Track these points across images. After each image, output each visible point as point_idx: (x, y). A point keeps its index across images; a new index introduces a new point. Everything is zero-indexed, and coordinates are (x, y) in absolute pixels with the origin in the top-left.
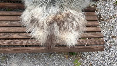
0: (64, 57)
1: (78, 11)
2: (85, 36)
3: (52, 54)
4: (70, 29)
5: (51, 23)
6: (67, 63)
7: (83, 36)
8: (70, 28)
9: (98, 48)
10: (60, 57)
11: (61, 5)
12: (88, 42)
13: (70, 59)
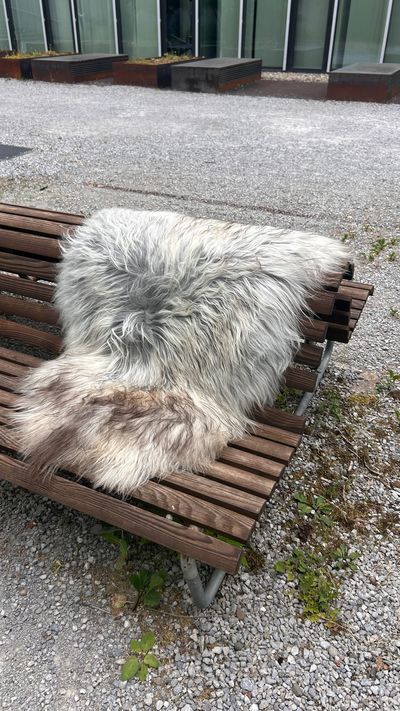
0: (104, 601)
1: (224, 404)
2: (187, 484)
3: (67, 565)
4: (147, 437)
5: (95, 402)
6: (100, 632)
7: (178, 480)
8: (149, 434)
9: (210, 546)
10: (88, 593)
11: (166, 364)
12: (181, 505)
13: (127, 624)
